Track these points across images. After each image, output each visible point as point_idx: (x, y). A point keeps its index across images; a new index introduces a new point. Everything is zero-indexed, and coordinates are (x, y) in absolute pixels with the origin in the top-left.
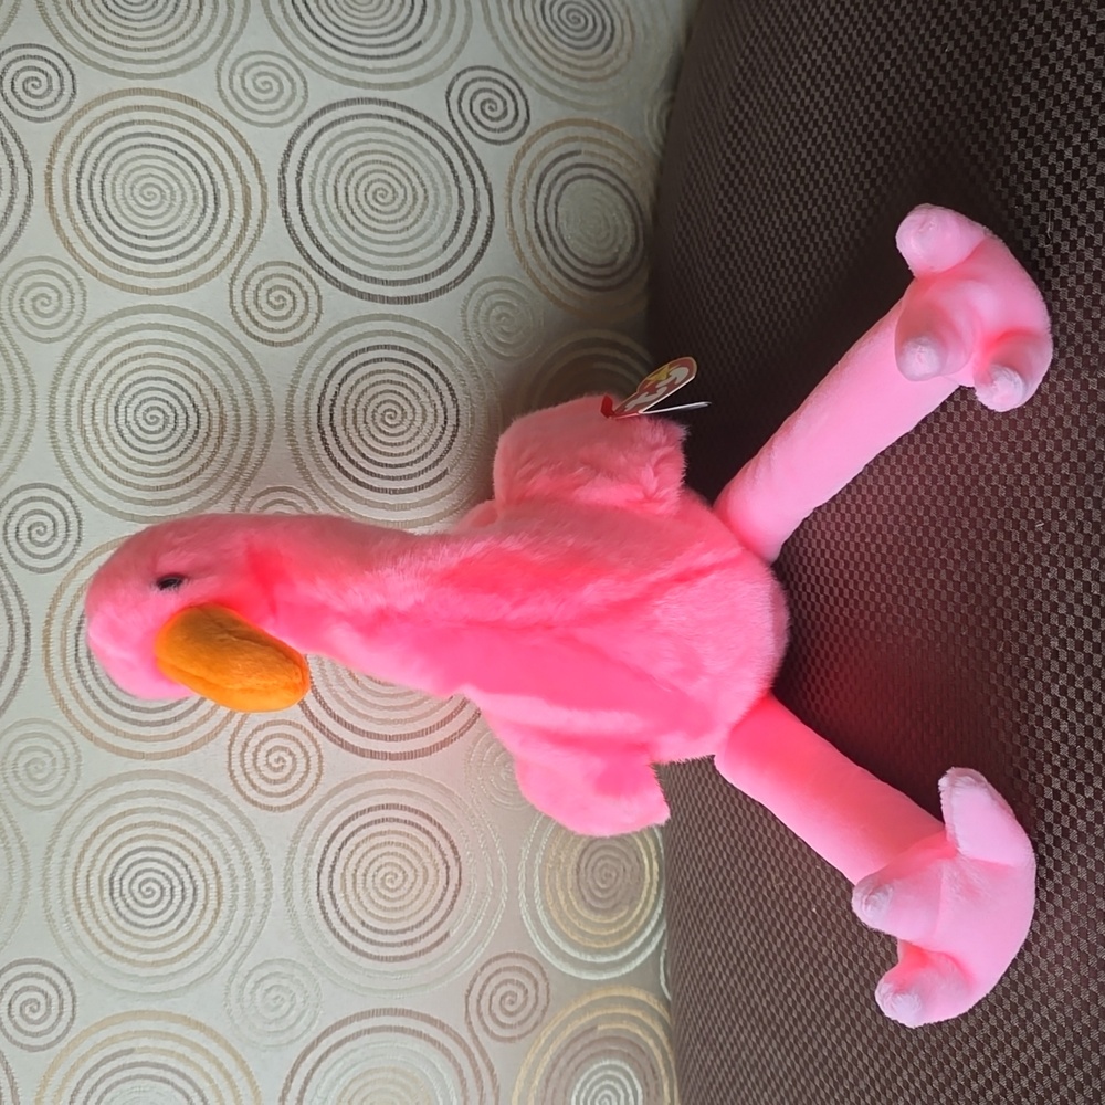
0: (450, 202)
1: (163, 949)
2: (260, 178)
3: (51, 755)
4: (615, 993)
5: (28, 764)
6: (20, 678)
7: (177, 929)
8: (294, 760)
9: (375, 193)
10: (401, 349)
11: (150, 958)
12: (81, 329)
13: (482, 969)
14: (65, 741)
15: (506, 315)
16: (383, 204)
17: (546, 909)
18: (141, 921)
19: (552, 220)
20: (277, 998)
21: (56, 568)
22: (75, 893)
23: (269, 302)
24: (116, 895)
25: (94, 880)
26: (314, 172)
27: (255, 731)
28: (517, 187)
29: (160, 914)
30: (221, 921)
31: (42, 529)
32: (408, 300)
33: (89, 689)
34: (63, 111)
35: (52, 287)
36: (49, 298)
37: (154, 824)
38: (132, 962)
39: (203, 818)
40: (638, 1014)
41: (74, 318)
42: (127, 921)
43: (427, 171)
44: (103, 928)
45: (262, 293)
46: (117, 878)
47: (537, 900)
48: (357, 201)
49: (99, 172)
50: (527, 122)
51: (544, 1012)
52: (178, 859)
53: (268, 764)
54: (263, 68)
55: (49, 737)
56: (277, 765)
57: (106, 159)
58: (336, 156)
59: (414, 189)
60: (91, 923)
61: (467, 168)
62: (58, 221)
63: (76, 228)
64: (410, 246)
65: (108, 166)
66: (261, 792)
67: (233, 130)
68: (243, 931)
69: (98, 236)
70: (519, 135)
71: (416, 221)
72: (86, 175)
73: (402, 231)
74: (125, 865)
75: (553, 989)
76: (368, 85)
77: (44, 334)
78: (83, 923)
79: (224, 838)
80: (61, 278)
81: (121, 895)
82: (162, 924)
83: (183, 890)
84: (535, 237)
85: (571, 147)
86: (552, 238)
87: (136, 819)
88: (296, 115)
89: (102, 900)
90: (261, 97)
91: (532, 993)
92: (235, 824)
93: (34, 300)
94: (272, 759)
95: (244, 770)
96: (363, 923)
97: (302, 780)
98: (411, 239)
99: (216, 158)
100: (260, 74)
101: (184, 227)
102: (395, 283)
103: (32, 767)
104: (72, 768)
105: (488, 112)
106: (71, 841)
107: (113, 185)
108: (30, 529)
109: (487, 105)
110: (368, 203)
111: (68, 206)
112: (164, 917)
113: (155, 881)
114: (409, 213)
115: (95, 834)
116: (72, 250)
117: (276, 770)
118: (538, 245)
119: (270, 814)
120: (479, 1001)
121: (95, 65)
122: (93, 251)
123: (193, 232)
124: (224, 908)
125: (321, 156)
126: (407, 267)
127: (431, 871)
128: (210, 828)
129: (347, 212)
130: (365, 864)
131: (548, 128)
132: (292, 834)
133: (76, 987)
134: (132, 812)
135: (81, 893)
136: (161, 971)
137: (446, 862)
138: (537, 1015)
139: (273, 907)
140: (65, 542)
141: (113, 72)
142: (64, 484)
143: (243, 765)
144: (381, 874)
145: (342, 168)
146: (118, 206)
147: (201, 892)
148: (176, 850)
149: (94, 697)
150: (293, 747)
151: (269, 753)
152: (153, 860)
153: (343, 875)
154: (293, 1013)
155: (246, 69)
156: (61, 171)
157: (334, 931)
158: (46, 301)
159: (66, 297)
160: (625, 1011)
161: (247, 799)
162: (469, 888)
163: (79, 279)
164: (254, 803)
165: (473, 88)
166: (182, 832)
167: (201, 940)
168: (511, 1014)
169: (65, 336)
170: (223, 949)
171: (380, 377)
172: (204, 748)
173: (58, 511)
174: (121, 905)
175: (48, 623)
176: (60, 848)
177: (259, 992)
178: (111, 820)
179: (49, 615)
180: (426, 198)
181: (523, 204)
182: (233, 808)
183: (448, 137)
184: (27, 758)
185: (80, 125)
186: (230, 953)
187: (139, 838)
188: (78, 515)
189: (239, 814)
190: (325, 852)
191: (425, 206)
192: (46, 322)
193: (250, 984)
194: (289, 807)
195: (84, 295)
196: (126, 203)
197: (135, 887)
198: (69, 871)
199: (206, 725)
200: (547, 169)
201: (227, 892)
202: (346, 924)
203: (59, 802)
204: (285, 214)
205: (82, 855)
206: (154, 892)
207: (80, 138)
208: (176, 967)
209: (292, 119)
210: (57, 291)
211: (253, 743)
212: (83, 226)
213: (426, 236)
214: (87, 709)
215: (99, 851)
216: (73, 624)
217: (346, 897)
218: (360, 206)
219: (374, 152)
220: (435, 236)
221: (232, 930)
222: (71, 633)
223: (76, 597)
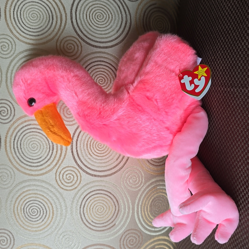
0: (119, 19)
1: (38, 227)
2: (65, 12)
3: (7, 174)
4: (160, 238)
7: (42, 222)
8: (74, 177)
9: (98, 16)
10: (104, 62)
11: (34, 229)
12: (15, 55)
13: (124, 233)
14: (11, 170)
16: (100, 19)
17: (142, 217)
18: (32, 220)
20: (69, 241)
21: (8, 123)
22: (14, 211)
23: (67, 48)
24: (25, 212)
25: (19, 208)
26: (80, 10)
27: (63, 169)
28: (138, 14)
29: (37, 218)
30: (53, 220)
31: (4, 112)
32: (106, 47)
33: (17, 156)
35: (6, 43)
36: (6, 46)
37: (35, 194)
38: (29, 230)
39: (49, 192)
40: (166, 243)
41: (13, 52)
42: (28, 219)
43: (113, 9)
44: (22, 221)
45: (65, 45)
46: (25, 208)
47: (140, 214)
48: (93, 18)
49: (19, 9)
51: (141, 244)
52: (42, 203)
53: (66, 178)
55: (7, 169)
56: (69, 178)
57: (21, 6)
58: (87, 5)
59: (109, 15)
60: (18, 219)
61: (124, 9)
62: (8, 24)
63: (13, 26)
64: (107, 32)
65: (22, 8)
66: (64, 185)
68: (59, 223)
69: (19, 28)
71: (109, 24)
72: (16, 10)
73: (105, 27)
74: (27, 204)
75: (144, 238)
77: (4, 56)
78: (16, 219)
79: (54, 198)
80: (9, 40)
81: (26, 212)
82: (38, 221)
83: (43, 212)
85: (154, 2)
87: (31, 192)
89: (21, 214)
91: (138, 239)
92: (57, 194)
94: (67, 177)
95: (60, 179)
96: (92, 221)
97: (76, 182)
98: (108, 30)
99: (52, 5)
101: (43, 26)
102: (103, 42)
103: (2, 177)
104: (13, 178)
106: (13, 197)
107: (23, 13)
110: (96, 19)
111: (11, 19)
112: (38, 219)
113: (36, 209)
114: (107, 22)
115: (19, 196)
116: (12, 32)
117: (68, 180)
119: (67, 192)
120: (123, 242)
122: (18, 32)
123: (46, 27)
124: (54, 216)
125: (82, 5)
126: (106, 38)
127: (111, 207)
128: (51, 195)
129: (90, 22)
130: (93, 205)
132: (73, 197)
133: (14, 236)
134: (29, 190)
135: (16, 212)
136: (37, 233)
137: (115, 205)
138: (139, 245)
139: (68, 217)
140: (10, 116)
142: (10, 99)
143: (59, 178)
144: (97, 208)
145: (88, 9)
146: (25, 20)
147: (48, 212)
148: (41, 201)
149: (19, 158)
150: (73, 173)
151: (67, 175)
152: (35, 203)
153: (87, 208)
154: (73, 244)
156: (9, 9)
157: (84, 223)
158: (5, 47)
159: (10, 46)
160: (162, 242)
161: (61, 187)
162: (121, 212)
163: (14, 41)
164: (63, 189)
166: (43, 196)
167: (48, 225)
168: (132, 245)
169: (10, 57)
170: (54, 227)
171: (98, 70)
172: (49, 173)
173: (8, 107)
174: (26, 215)
175: (6, 138)
176: (10, 199)
177: (64, 239)
178: (24, 192)
179: (6, 136)
180: (112, 17)
181: (140, 19)
182: (57, 190)
186: (56, 228)
187: (31, 197)
188: (14, 108)
189: (58, 191)
190: (82, 202)
191: (112, 20)
192: (5, 53)
193: (61, 237)
194: (72, 190)
195: (15, 45)
196: (27, 19)
197: (30, 210)
198: (12, 206)
199: (49, 167)
200: (147, 9)
201: (55, 212)
202: (87, 221)
203: (9, 187)
204: (72, 22)
205: (16, 202)
206: (35, 212)
208: (41, 232)
210: (8, 44)
211: (62, 172)
212: (15, 25)
213: (112, 29)
214: (17, 162)
215: (20, 201)
216: (13, 138)
217: (88, 214)
218: (93, 20)
219: (98, 4)
220: (115, 29)
221: (57, 222)
222: (12, 141)
223: (14, 131)
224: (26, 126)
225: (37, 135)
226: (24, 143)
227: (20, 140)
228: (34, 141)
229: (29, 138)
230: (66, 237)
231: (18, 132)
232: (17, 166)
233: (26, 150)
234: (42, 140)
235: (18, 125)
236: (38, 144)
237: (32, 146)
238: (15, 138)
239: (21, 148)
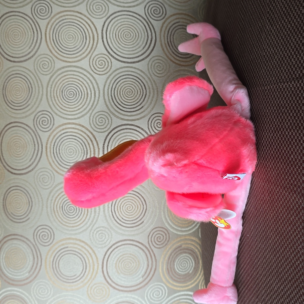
0: (145, 36)
1: (75, 223)
2: (97, 32)
3: (48, 176)
4: (187, 238)
5: (43, 178)
6: (40, 158)
7: (78, 218)
9: (125, 35)
11: (71, 225)
12: (54, 72)
13: (152, 230)
14: (51, 173)
15: (159, 65)
16: (128, 38)
17: (169, 217)
18: (69, 216)
19: (172, 40)
20: (102, 236)
21: (48, 131)
23: (99, 64)
24: (63, 210)
25: (58, 206)
26: (110, 30)
28: (163, 32)
29: (74, 215)
30: (88, 217)
32: (134, 62)
33: (56, 161)
34: (49, 17)
36: (46, 64)
38: (67, 226)
40: (193, 243)
41: (52, 69)
42: (66, 216)
43: (139, 29)
44: (61, 218)
45: (97, 62)
46: (63, 206)
47: (166, 214)
48: (121, 37)
49: (58, 32)
50: (166, 14)
51: (168, 241)
54: (98, 4)
55: (47, 172)
57: (59, 29)
58: (116, 26)
59: (136, 34)
60: (58, 216)
61: (150, 28)
62: (48, 45)
63: (52, 47)
64: (134, 48)
65: (60, 30)
67: (90, 20)
68: (93, 219)
69: (58, 48)
70: (163, 18)
71: (136, 42)
72: (54, 33)
73: (132, 45)
74: (65, 203)
75: (171, 236)
76: (124, 7)
77: (45, 73)
78: (56, 216)
80: (49, 59)
81: (65, 210)
82: (74, 217)
83: (79, 209)
84: (167, 45)
85: (177, 21)
86: (172, 45)
88: (106, 15)
89: (60, 211)
90: (97, 11)
91: (165, 237)
93: (43, 65)
96: (122, 218)
98: (135, 47)
99: (86, 27)
100: (97, 5)
101: (78, 45)
102: (130, 58)
103: (43, 179)
104: (53, 179)
105: (155, 12)
106: (53, 197)
107: (61, 35)
108: (42, 121)
109: (155, 11)
111: (50, 41)
113: (72, 207)
114: (134, 40)
115: (58, 195)
116: (51, 52)
118: (168, 47)
120: (151, 238)
121: (57, 5)
122: (56, 52)
123: (80, 47)
124: (89, 214)
125: (112, 26)
126: (133, 54)
127: (139, 206)
129: (119, 40)
130: (123, 204)
131: (171, 16)
133: (54, 231)
135: (55, 209)
136: (74, 228)
137: (143, 204)
138: (166, 242)
139: (101, 214)
140: (50, 125)
141: (61, 6)
142: (50, 110)
144: (127, 207)
145: (117, 29)
146: (62, 41)
147: (83, 210)
149: (58, 162)
153: (117, 207)
154: (106, 240)
155: (94, 4)
156: (49, 32)
157: (115, 220)
159: (50, 64)
160: (190, 242)
162: (149, 211)
163: (53, 59)
165: (151, 6)
167: (84, 221)
168: (159, 242)
169: (50, 74)
170: (89, 223)
171: (126, 83)
173: (49, 117)
174: (65, 213)
175: (47, 144)
176: (50, 198)
177: (97, 234)
178: (62, 192)
180: (139, 36)
181: (164, 36)
183: (145, 19)
184: (42, 177)
185: (53, 20)
186: (90, 224)
188: (53, 118)
191: (138, 38)
192: (45, 70)
193: (95, 232)
195: (54, 63)
196: (64, 40)
197: (68, 208)
198: (52, 204)
200: (171, 27)
201: (89, 210)
202: (118, 218)
203: (50, 188)
204: (103, 41)
205: (55, 200)
206: (72, 210)
207: (53, 24)
208: (78, 227)
209: (105, 17)
210: (48, 62)
212: (54, 46)
213: (138, 46)
214: (56, 166)
215: (59, 199)
216: (53, 145)
217: (118, 212)
218: (122, 39)
219: (126, 24)
220: (141, 46)
221: (91, 219)
222: (52, 147)
223: (53, 138)
224: (64, 133)
225: (73, 142)
226: (62, 149)
227: (58, 146)
228: (71, 146)
229: (66, 144)
230: (100, 232)
231: (57, 138)
232: (56, 169)
233: (64, 155)
234: (77, 145)
235: (57, 133)
236: (74, 150)
237: (69, 151)
238: (54, 144)
239: (60, 153)
